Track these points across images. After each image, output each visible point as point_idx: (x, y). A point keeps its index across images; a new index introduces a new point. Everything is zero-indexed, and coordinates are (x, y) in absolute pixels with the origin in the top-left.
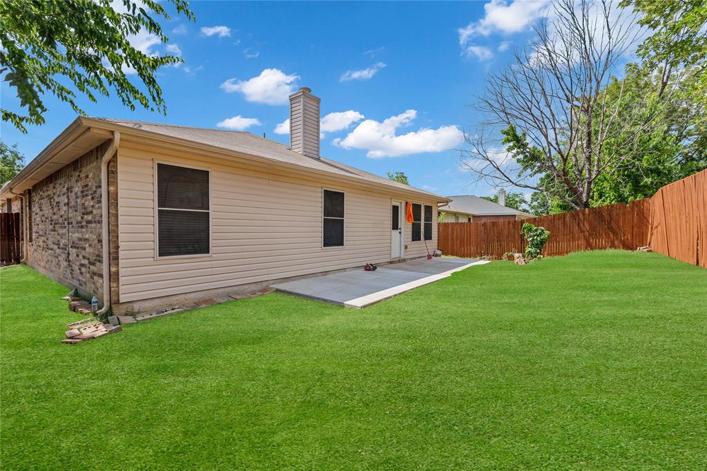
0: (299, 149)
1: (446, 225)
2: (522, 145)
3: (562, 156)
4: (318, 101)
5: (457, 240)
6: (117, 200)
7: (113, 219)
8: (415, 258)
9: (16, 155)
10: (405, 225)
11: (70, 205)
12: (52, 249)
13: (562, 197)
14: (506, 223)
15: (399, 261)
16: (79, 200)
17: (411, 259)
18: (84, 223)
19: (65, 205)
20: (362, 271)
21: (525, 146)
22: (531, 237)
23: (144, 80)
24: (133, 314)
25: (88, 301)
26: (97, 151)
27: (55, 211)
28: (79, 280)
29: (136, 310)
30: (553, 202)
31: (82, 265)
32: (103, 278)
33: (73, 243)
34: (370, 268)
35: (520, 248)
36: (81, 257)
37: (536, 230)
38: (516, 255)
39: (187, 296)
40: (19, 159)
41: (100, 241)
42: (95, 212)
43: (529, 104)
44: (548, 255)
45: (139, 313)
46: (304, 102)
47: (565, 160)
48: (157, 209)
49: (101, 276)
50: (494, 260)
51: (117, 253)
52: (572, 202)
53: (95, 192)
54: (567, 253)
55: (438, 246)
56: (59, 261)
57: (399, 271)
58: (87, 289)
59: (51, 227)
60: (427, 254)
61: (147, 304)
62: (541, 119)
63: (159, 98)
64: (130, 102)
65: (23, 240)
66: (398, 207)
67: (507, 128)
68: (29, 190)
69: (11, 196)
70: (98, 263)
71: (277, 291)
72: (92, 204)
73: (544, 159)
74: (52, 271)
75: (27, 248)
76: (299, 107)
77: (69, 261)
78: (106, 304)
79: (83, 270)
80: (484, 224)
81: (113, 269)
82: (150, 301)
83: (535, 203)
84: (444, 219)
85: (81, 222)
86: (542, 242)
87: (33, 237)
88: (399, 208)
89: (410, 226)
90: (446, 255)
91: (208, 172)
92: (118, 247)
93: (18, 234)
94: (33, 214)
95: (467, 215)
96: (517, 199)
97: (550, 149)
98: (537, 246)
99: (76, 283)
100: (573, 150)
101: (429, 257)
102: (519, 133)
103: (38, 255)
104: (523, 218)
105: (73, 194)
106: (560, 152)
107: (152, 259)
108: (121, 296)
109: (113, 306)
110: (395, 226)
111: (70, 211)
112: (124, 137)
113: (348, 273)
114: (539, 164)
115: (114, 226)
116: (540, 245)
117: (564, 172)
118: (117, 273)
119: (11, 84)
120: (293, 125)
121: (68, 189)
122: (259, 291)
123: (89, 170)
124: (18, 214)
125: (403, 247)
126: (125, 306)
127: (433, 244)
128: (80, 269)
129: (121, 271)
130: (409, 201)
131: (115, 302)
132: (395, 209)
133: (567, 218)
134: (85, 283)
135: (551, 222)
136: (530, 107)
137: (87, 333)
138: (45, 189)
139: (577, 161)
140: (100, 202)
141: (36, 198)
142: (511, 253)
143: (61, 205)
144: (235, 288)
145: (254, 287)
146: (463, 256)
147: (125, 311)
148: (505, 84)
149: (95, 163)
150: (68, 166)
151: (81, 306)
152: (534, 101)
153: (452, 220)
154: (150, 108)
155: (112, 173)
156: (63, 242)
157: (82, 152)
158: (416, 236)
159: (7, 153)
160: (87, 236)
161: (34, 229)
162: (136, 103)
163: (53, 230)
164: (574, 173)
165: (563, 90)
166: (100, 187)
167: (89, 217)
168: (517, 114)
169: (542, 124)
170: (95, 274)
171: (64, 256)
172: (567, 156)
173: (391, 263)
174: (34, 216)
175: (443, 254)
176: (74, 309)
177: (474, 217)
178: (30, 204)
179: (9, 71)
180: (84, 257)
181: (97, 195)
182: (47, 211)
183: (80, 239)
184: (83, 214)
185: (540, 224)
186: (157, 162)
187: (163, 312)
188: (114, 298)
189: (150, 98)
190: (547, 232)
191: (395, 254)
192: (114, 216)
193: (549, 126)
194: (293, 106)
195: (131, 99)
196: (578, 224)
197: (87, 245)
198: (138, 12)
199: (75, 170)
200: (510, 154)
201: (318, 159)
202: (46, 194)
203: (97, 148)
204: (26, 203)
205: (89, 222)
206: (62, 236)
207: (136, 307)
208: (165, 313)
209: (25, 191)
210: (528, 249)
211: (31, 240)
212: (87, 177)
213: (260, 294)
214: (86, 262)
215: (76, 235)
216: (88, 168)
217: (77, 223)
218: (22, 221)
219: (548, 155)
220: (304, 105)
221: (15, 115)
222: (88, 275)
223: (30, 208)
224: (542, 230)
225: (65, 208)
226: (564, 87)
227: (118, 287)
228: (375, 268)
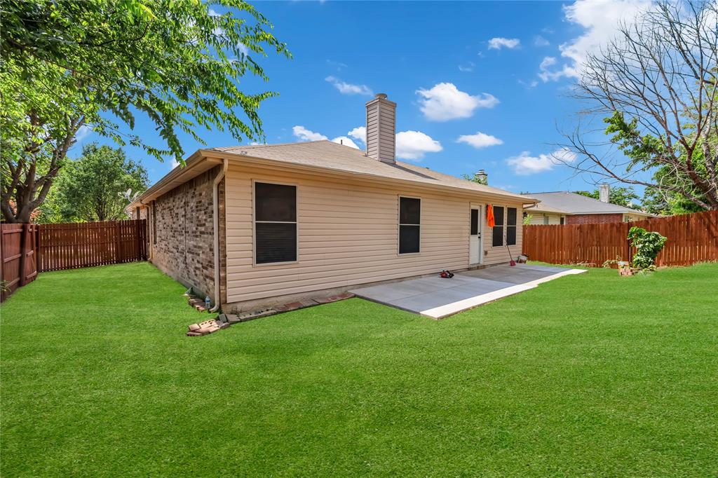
0: (375, 156)
1: (533, 228)
2: (631, 134)
3: (686, 146)
4: (394, 105)
5: (546, 244)
6: (225, 216)
7: (221, 232)
8: (496, 264)
9: (141, 169)
10: (486, 229)
11: (187, 217)
12: (172, 252)
13: (685, 195)
14: (608, 226)
15: (478, 268)
16: (194, 214)
17: (492, 265)
18: (198, 233)
19: (183, 216)
20: (438, 279)
21: (635, 135)
22: (640, 243)
23: (249, 115)
24: (236, 313)
25: (201, 299)
26: (209, 174)
27: (175, 220)
28: (194, 280)
29: (239, 310)
30: (674, 201)
31: (196, 268)
32: (214, 281)
33: (189, 249)
34: (447, 275)
35: (626, 254)
36: (196, 261)
37: (649, 235)
38: (621, 263)
39: (278, 299)
40: (143, 172)
41: (211, 250)
42: (207, 225)
43: (641, 87)
44: (664, 264)
45: (241, 312)
46: (380, 108)
47: (690, 151)
48: (255, 222)
49: (213, 279)
50: (592, 268)
51: (225, 261)
52: (701, 199)
53: (207, 208)
54: (691, 263)
55: (523, 252)
56: (178, 262)
57: (478, 280)
58: (201, 289)
59: (171, 234)
60: (510, 260)
61: (247, 305)
62: (657, 102)
63: (260, 129)
64: (238, 136)
65: (149, 242)
66: (477, 210)
67: (611, 115)
68: (154, 201)
69: (139, 205)
70: (210, 269)
71: (355, 296)
72: (204, 218)
73: (661, 149)
74: (172, 270)
75: (152, 250)
76: (376, 113)
77: (186, 264)
78: (217, 303)
79: (198, 272)
80: (580, 228)
81: (222, 275)
82: (249, 302)
83: (651, 198)
84: (530, 221)
85: (196, 232)
86: (656, 250)
87: (157, 241)
88: (479, 211)
89: (490, 231)
90: (532, 260)
91: (295, 187)
92: (225, 256)
93: (145, 237)
94: (157, 222)
95: (560, 215)
96: (625, 194)
97: (669, 138)
98: (649, 254)
99: (191, 282)
100: (703, 136)
101: (512, 264)
102: (628, 120)
103: (161, 255)
104: (630, 220)
105: (189, 208)
106: (683, 142)
107: (251, 266)
108: (228, 297)
109: (222, 305)
110: (474, 231)
111: (187, 222)
112: (231, 163)
113: (424, 279)
114: (654, 155)
115: (222, 237)
116: (654, 254)
117: (689, 165)
118: (225, 278)
119: (164, 138)
120: (370, 131)
121: (185, 203)
122: (340, 296)
123: (202, 188)
124: (145, 220)
125: (482, 253)
126: (231, 306)
127: (517, 250)
128: (195, 271)
129: (228, 276)
130: (490, 204)
131: (223, 302)
132: (474, 214)
133: (693, 221)
134: (199, 283)
135: (670, 226)
136: (642, 91)
137: (204, 327)
138: (166, 201)
139: (708, 149)
140: (211, 217)
141: (159, 209)
142: (613, 261)
143: (180, 216)
144: (318, 293)
145: (334, 292)
146: (553, 262)
147: (230, 310)
148: (610, 67)
149: (207, 184)
150: (185, 184)
151: (197, 303)
152: (648, 82)
153: (540, 222)
154: (253, 139)
155: (221, 193)
156: (181, 247)
157: (197, 174)
158: (497, 241)
159: (135, 168)
160: (201, 245)
161: (158, 234)
162: (243, 135)
163: (173, 237)
164: (705, 164)
165: (690, 64)
166: (211, 204)
167: (203, 229)
168: (625, 99)
169: (659, 108)
170: (207, 277)
171: (182, 259)
172: (694, 146)
173: (469, 269)
174: (157, 223)
175: (529, 259)
176: (193, 305)
177: (568, 216)
178: (154, 212)
179: (163, 128)
180: (198, 262)
181: (209, 210)
182: (168, 220)
183: (195, 247)
184: (198, 226)
185: (654, 227)
186: (255, 181)
187: (260, 313)
188: (223, 299)
189: (254, 130)
190: (663, 238)
191: (474, 259)
192: (223, 230)
193: (668, 109)
194: (369, 113)
195: (239, 133)
196: (709, 228)
197: (201, 252)
198: (245, 59)
199: (190, 188)
200: (616, 146)
201: (394, 164)
202: (167, 206)
203: (209, 171)
204: (151, 211)
205: (202, 233)
206: (180, 242)
207: (239, 307)
208: (262, 314)
209: (150, 202)
210: (636, 258)
211: (155, 243)
212: (201, 194)
213: (339, 298)
214: (200, 266)
215: (192, 242)
216: (201, 187)
217: (193, 232)
218: (148, 226)
219: (667, 145)
220: (381, 112)
221: (155, 150)
222: (202, 277)
223: (155, 216)
224: (657, 236)
225: (182, 219)
226: (691, 61)
227: (226, 289)
228: (451, 276)
